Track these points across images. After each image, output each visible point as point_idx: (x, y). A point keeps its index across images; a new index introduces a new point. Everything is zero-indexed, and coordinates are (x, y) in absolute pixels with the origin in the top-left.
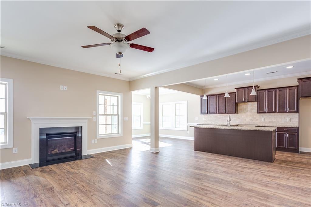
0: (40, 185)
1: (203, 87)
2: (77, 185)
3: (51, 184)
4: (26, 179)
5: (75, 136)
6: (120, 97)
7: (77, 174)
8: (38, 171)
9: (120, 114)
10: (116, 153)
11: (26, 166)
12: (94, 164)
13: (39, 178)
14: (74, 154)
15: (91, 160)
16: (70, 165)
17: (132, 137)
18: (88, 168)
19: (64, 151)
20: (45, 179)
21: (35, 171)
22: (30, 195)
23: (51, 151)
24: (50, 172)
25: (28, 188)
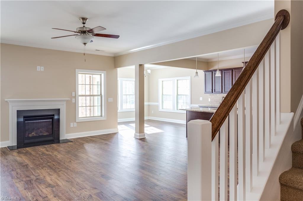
0: (16, 163)
1: (208, 59)
2: (49, 164)
3: (26, 163)
4: (5, 158)
5: (52, 118)
6: (103, 75)
7: (50, 155)
8: (16, 152)
9: (103, 94)
10: (98, 138)
11: (4, 147)
12: (69, 148)
13: (16, 158)
14: (51, 138)
15: (68, 144)
16: (45, 148)
17: (118, 122)
18: (63, 151)
19: (41, 134)
20: (21, 159)
21: (12, 152)
22: (8, 169)
23: (29, 134)
24: (26, 154)
25: (6, 164)
